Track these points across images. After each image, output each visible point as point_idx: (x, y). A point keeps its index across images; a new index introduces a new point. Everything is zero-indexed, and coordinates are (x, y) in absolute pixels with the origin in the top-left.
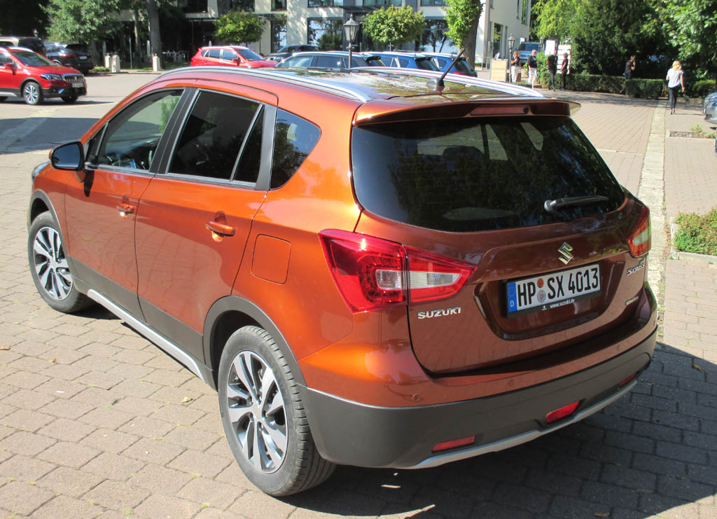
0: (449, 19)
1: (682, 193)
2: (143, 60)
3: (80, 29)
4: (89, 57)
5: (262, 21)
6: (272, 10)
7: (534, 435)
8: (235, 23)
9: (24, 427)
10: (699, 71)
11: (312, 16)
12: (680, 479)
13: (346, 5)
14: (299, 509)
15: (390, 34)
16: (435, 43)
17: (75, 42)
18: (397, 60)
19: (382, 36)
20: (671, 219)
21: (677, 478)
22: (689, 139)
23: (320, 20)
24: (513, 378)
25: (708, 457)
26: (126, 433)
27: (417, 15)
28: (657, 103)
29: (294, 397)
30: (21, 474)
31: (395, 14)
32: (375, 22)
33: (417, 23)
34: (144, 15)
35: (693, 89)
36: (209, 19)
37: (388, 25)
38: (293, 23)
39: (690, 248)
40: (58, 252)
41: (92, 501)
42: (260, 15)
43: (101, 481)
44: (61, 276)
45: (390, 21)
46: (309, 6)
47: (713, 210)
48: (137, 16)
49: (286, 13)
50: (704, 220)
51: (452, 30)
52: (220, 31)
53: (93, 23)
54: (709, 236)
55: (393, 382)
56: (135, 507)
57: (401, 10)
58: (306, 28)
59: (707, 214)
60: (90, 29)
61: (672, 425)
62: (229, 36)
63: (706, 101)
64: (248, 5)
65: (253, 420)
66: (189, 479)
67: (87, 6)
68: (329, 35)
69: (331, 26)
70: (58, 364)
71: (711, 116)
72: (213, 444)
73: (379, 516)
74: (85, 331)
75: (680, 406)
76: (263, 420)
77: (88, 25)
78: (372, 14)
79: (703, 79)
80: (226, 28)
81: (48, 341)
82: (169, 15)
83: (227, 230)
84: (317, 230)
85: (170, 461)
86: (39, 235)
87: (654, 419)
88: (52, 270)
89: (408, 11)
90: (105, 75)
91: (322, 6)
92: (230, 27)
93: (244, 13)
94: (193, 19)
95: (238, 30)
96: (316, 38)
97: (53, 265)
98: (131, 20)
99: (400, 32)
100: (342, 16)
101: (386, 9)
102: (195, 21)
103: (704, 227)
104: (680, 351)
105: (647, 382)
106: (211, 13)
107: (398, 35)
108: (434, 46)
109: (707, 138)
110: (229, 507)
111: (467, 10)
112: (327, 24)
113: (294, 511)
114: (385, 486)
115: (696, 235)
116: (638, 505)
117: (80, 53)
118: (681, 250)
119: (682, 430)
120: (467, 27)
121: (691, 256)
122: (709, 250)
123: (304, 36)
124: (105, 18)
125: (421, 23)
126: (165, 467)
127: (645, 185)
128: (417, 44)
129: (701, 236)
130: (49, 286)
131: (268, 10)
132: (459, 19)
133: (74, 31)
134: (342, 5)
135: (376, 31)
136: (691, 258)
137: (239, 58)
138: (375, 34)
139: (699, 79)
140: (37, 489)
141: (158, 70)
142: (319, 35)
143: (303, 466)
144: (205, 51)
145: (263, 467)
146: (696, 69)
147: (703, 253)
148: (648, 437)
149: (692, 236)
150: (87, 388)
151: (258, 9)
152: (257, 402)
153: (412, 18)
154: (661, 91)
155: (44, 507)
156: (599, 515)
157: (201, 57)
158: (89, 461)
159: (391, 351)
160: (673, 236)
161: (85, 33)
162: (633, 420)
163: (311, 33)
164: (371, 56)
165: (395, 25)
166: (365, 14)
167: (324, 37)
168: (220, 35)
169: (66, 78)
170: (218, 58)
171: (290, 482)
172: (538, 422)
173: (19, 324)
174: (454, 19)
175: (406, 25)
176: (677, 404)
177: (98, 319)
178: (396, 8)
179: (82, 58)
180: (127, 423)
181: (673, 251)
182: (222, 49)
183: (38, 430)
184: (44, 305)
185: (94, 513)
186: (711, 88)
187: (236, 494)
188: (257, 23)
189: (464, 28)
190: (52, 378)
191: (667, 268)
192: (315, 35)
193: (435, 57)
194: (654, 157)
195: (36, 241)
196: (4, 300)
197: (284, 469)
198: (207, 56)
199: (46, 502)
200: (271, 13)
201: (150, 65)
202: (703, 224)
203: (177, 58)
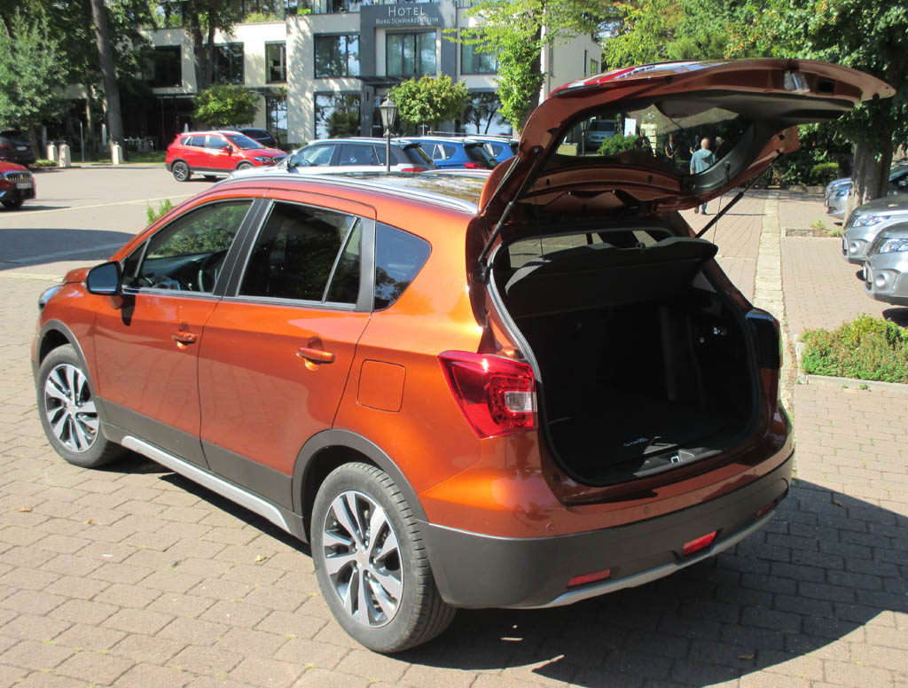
0: (502, 94)
1: (806, 305)
2: (97, 150)
3: (17, 111)
4: (28, 147)
5: (255, 96)
6: (267, 82)
7: (671, 569)
8: (221, 100)
9: (75, 595)
10: (817, 152)
11: (320, 90)
12: (828, 619)
13: (365, 75)
14: (414, 665)
15: (423, 112)
16: (478, 121)
17: (10, 129)
18: (440, 147)
19: (414, 114)
20: (796, 337)
21: (823, 617)
22: (809, 238)
23: (330, 94)
24: (649, 505)
25: (856, 595)
26: (198, 596)
27: (458, 86)
28: (768, 193)
29: (411, 537)
30: (88, 644)
31: (429, 86)
32: (404, 96)
33: (457, 97)
34: (98, 91)
35: (811, 175)
36: (184, 94)
37: (421, 100)
38: (296, 99)
39: (820, 370)
40: (79, 395)
41: (180, 668)
42: (254, 89)
43: (183, 646)
44: (82, 424)
45: (423, 95)
46: (315, 77)
47: (844, 324)
48: (90, 93)
49: (285, 86)
50: (834, 336)
51: (507, 107)
52: (201, 111)
53: (33, 103)
54: (841, 355)
55: (523, 512)
56: (229, 672)
57: (437, 80)
58: (312, 105)
59: (838, 329)
60: (30, 111)
61: (814, 564)
62: (213, 117)
63: (829, 189)
64: (235, 76)
65: (357, 569)
66: (284, 641)
67: (26, 81)
68: (340, 112)
69: (342, 101)
70: (94, 525)
71: (835, 209)
72: (302, 603)
73: (504, 668)
74: (117, 488)
75: (821, 544)
76: (371, 568)
77: (28, 106)
78: (399, 86)
79: (822, 162)
80: (209, 106)
81: (76, 500)
82: (132, 90)
83: (326, 357)
84: (436, 353)
85: (258, 624)
86: (54, 374)
87: (794, 559)
88: (69, 416)
89: (445, 81)
90: (51, 170)
91: (333, 77)
92: (214, 106)
93: (231, 87)
94: (163, 95)
95: (224, 109)
96: (325, 117)
97: (72, 408)
98: (80, 98)
99: (436, 110)
100: (359, 89)
101: (417, 80)
102: (165, 97)
103: (835, 345)
104: (817, 486)
105: (783, 520)
106: (187, 87)
107: (434, 113)
108: (478, 125)
109: (831, 236)
110: (336, 666)
111: (524, 81)
112: (337, 99)
113: (409, 667)
114: (505, 639)
115: (826, 355)
116: (785, 646)
117: (17, 143)
118: (810, 373)
119: (825, 569)
120: (525, 103)
121: (821, 379)
122: (843, 371)
123: (311, 116)
124: (50, 96)
125: (464, 97)
126: (253, 629)
127: (761, 297)
128: (458, 124)
129: (832, 356)
130: (66, 436)
131: (261, 82)
132: (515, 92)
133: (9, 114)
134: (358, 74)
135: (405, 108)
136: (821, 381)
137: (231, 147)
138: (405, 112)
139: (817, 163)
140: (111, 658)
141: (120, 163)
142: (329, 113)
143: (422, 614)
144: (186, 138)
145: (372, 621)
146: (813, 149)
147: (836, 376)
148: (789, 578)
149: (822, 356)
150: (138, 551)
151: (249, 81)
152: (363, 548)
153: (451, 90)
154: (771, 178)
155: (126, 675)
156: (744, 657)
157: (180, 146)
158: (163, 627)
159: (518, 478)
160: (799, 357)
161: (24, 117)
162: (771, 561)
163: (319, 111)
164: (409, 143)
165: (430, 100)
166: (390, 86)
167: (335, 115)
168: (201, 117)
169: (9, 176)
170: (203, 146)
171: (407, 633)
172: (675, 553)
173: (34, 482)
174: (508, 93)
175: (444, 100)
176: (818, 543)
177: (129, 473)
178: (430, 78)
179: (20, 149)
180: (196, 585)
181: (800, 374)
182: (208, 135)
183: (93, 597)
184: (59, 460)
185: (184, 679)
186: (832, 173)
187: (340, 654)
188: (250, 100)
189: (522, 104)
190: (94, 541)
191: (795, 395)
192: (323, 114)
193: (488, 142)
194: (769, 262)
195: (49, 382)
196: (6, 456)
197: (400, 618)
198: (187, 144)
199: (127, 671)
200: (265, 86)
201: (109, 156)
202: (833, 341)
203: (143, 146)
